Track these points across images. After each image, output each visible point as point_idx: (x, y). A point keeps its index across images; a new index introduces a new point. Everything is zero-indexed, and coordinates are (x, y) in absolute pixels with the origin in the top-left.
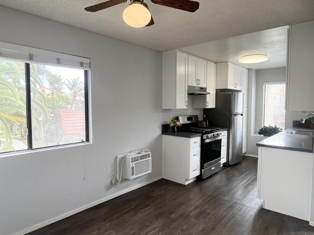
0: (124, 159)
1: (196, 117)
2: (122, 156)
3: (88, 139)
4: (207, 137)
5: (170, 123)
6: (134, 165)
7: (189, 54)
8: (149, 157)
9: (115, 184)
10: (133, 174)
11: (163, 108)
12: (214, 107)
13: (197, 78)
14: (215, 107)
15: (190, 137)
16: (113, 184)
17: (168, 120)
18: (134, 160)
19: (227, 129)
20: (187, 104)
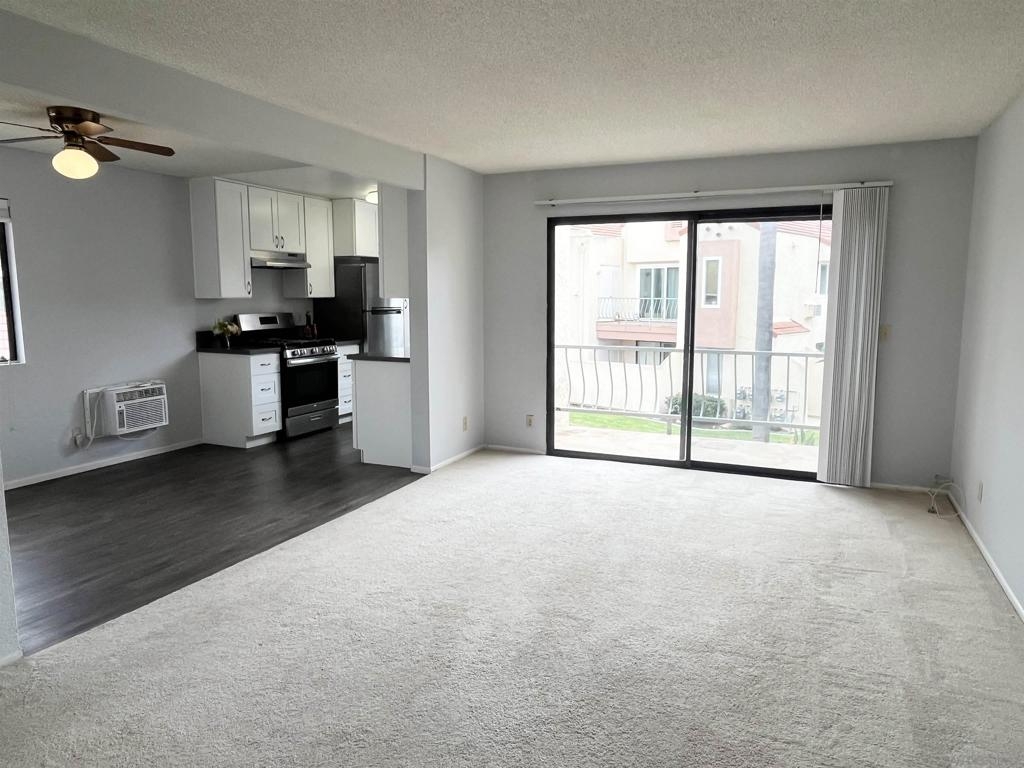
0: (100, 397)
1: (287, 317)
2: (97, 390)
3: (14, 356)
4: (293, 354)
5: (215, 328)
6: (123, 408)
7: (250, 183)
8: (161, 393)
9: (83, 444)
10: (122, 425)
11: (197, 297)
12: (332, 294)
13: (276, 234)
14: (333, 296)
15: (248, 354)
16: (77, 445)
17: (211, 320)
18: (123, 397)
19: (358, 341)
20: (249, 288)
